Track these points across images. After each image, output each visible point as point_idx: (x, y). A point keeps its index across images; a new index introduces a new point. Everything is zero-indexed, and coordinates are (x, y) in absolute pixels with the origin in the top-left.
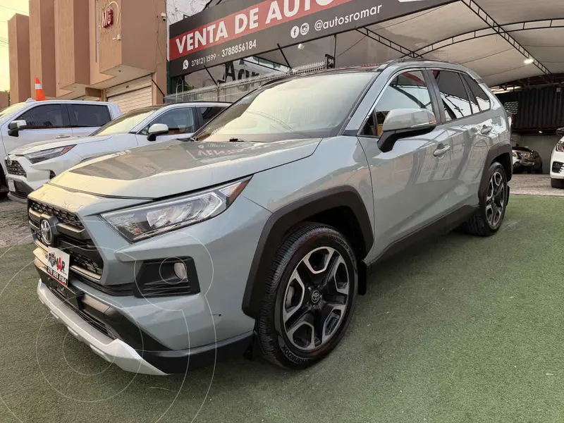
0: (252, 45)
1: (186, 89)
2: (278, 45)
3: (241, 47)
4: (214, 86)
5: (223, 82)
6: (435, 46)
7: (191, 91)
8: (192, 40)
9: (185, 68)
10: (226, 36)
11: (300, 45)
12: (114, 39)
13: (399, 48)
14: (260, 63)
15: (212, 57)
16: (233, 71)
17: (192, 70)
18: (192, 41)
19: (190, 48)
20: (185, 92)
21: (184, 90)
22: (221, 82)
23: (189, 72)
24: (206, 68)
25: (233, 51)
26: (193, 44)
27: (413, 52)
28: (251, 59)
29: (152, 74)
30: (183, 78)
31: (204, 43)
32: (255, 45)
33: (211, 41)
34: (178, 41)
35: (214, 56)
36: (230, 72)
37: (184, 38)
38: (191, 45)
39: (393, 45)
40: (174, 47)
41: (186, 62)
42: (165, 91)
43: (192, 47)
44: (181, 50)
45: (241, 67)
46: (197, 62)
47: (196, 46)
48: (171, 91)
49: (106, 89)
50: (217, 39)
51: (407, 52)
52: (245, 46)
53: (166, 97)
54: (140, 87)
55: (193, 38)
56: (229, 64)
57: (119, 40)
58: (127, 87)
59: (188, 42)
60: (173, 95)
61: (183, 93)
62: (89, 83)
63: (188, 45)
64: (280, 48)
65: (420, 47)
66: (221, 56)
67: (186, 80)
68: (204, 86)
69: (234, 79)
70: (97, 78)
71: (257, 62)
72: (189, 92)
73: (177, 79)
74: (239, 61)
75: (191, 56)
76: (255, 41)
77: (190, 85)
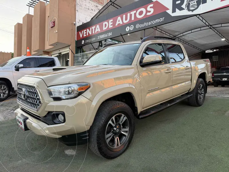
0: (110, 34)
1: (83, 52)
2: (121, 34)
3: (106, 35)
4: (95, 51)
5: (98, 49)
6: (184, 34)
7: (85, 53)
9: (83, 43)
10: (99, 31)
11: (129, 34)
12: (55, 32)
13: (169, 35)
14: (113, 42)
15: (93, 39)
16: (102, 44)
17: (85, 44)
18: (86, 33)
19: (85, 35)
20: (83, 53)
23: (84, 45)
24: (91, 44)
25: (102, 37)
26: (86, 34)
27: (175, 36)
28: (109, 40)
29: (69, 46)
30: (82, 48)
31: (90, 34)
33: (93, 33)
34: (80, 33)
36: (101, 45)
37: (83, 31)
38: (85, 34)
39: (167, 34)
40: (78, 35)
41: (83, 41)
42: (74, 52)
43: (86, 35)
45: (105, 43)
46: (88, 41)
47: (87, 35)
48: (77, 53)
49: (50, 52)
50: (96, 32)
51: (172, 36)
52: (107, 34)
53: (75, 55)
54: (64, 51)
56: (100, 42)
57: (57, 32)
58: (59, 51)
59: (84, 33)
60: (78, 54)
61: (82, 53)
64: (122, 35)
65: (177, 34)
66: (97, 38)
68: (90, 50)
70: (47, 47)
71: (111, 41)
72: (84, 53)
73: (79, 48)
74: (104, 41)
75: (85, 39)
76: (111, 33)
77: (85, 50)
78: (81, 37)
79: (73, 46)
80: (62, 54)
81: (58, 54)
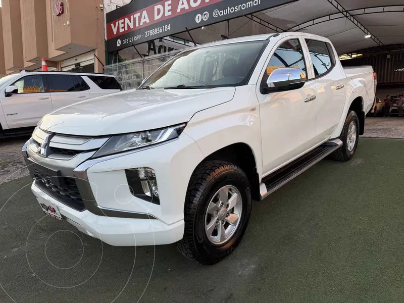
0: (168, 28)
1: (120, 61)
2: (186, 28)
3: (159, 29)
4: (140, 59)
5: (146, 56)
6: (301, 26)
7: (124, 62)
9: (118, 45)
10: (148, 21)
11: (203, 27)
12: (65, 24)
13: (274, 28)
14: (174, 41)
15: (138, 37)
16: (154, 46)
17: (123, 46)
18: (123, 25)
19: (121, 30)
21: (118, 62)
23: (121, 48)
24: (133, 45)
25: (154, 32)
26: (124, 27)
27: (285, 31)
28: (168, 38)
29: (94, 50)
30: (118, 53)
31: (132, 26)
32: (169, 28)
33: (137, 25)
34: (112, 25)
36: (152, 47)
37: (117, 23)
38: (122, 28)
39: (270, 26)
40: (110, 30)
41: (119, 41)
42: (104, 61)
43: (123, 30)
44: (115, 31)
45: (161, 43)
46: (127, 41)
47: (126, 29)
48: (108, 63)
49: (60, 61)
50: (141, 24)
52: (162, 28)
53: (105, 66)
54: (85, 60)
55: (124, 23)
56: (151, 42)
57: (69, 25)
58: (76, 60)
59: (120, 26)
60: (110, 65)
61: (117, 64)
62: (47, 57)
63: (120, 28)
64: (188, 30)
65: (290, 27)
66: (144, 36)
67: (119, 54)
68: (133, 58)
69: (155, 53)
70: (53, 53)
71: (172, 40)
72: (122, 63)
73: (113, 53)
74: (159, 40)
75: (122, 36)
76: (169, 25)
77: (123, 58)
78: (115, 33)
79: (101, 50)
80: (81, 65)
81: (74, 67)
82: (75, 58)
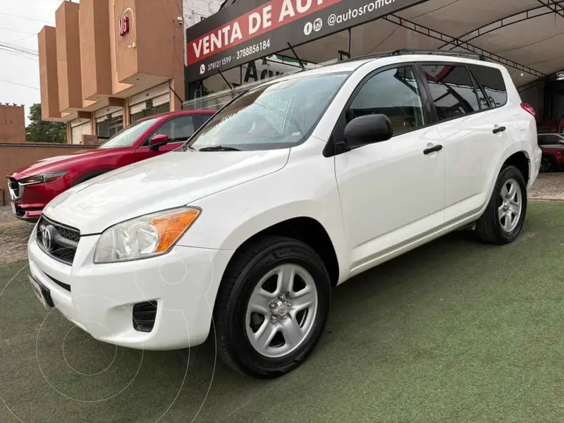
0: (266, 44)
1: (205, 93)
2: (288, 43)
3: (255, 47)
4: (229, 90)
5: (238, 85)
6: (482, 31)
7: (209, 96)
8: (208, 43)
9: (202, 72)
10: (240, 37)
12: (129, 47)
13: (439, 36)
15: (227, 60)
17: (208, 74)
18: (207, 45)
19: (206, 51)
20: (204, 97)
21: (203, 95)
22: (235, 85)
23: (206, 77)
24: (220, 72)
25: (247, 52)
26: (209, 47)
27: (457, 39)
29: (170, 81)
30: (202, 83)
31: (219, 45)
32: (269, 45)
33: (226, 43)
34: (194, 45)
35: (229, 59)
37: (201, 41)
38: (207, 48)
39: (431, 33)
40: (191, 50)
41: (203, 67)
42: (183, 97)
43: (208, 51)
46: (213, 65)
47: (212, 49)
48: (189, 97)
49: (128, 98)
50: (232, 41)
51: (449, 39)
52: (259, 46)
53: (184, 103)
54: (159, 94)
55: (209, 41)
56: (250, 66)
57: (135, 48)
58: (148, 95)
60: (191, 101)
61: (201, 98)
62: (111, 94)
63: (205, 48)
64: (291, 47)
66: (236, 58)
67: (204, 84)
69: (256, 80)
70: (118, 87)
72: (207, 97)
73: (195, 84)
74: (260, 61)
75: (207, 60)
76: (269, 41)
77: (209, 90)
78: (198, 55)
79: (180, 81)
80: (154, 105)
82: (146, 93)
